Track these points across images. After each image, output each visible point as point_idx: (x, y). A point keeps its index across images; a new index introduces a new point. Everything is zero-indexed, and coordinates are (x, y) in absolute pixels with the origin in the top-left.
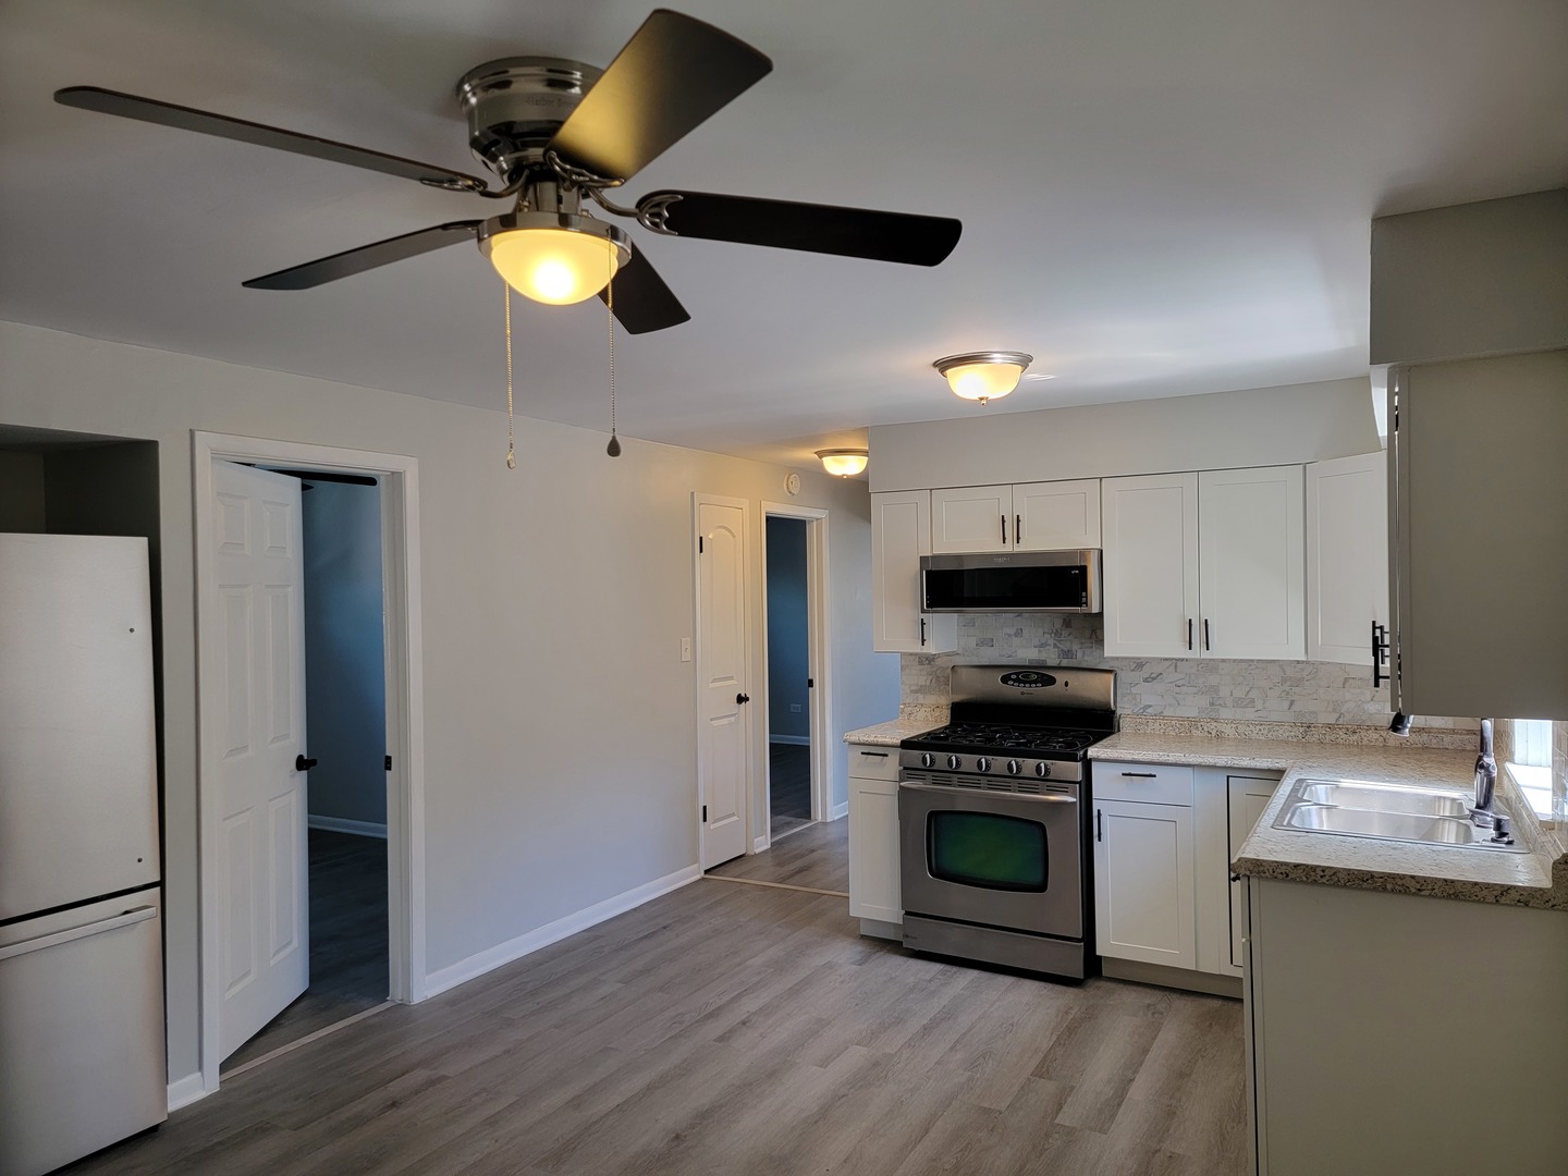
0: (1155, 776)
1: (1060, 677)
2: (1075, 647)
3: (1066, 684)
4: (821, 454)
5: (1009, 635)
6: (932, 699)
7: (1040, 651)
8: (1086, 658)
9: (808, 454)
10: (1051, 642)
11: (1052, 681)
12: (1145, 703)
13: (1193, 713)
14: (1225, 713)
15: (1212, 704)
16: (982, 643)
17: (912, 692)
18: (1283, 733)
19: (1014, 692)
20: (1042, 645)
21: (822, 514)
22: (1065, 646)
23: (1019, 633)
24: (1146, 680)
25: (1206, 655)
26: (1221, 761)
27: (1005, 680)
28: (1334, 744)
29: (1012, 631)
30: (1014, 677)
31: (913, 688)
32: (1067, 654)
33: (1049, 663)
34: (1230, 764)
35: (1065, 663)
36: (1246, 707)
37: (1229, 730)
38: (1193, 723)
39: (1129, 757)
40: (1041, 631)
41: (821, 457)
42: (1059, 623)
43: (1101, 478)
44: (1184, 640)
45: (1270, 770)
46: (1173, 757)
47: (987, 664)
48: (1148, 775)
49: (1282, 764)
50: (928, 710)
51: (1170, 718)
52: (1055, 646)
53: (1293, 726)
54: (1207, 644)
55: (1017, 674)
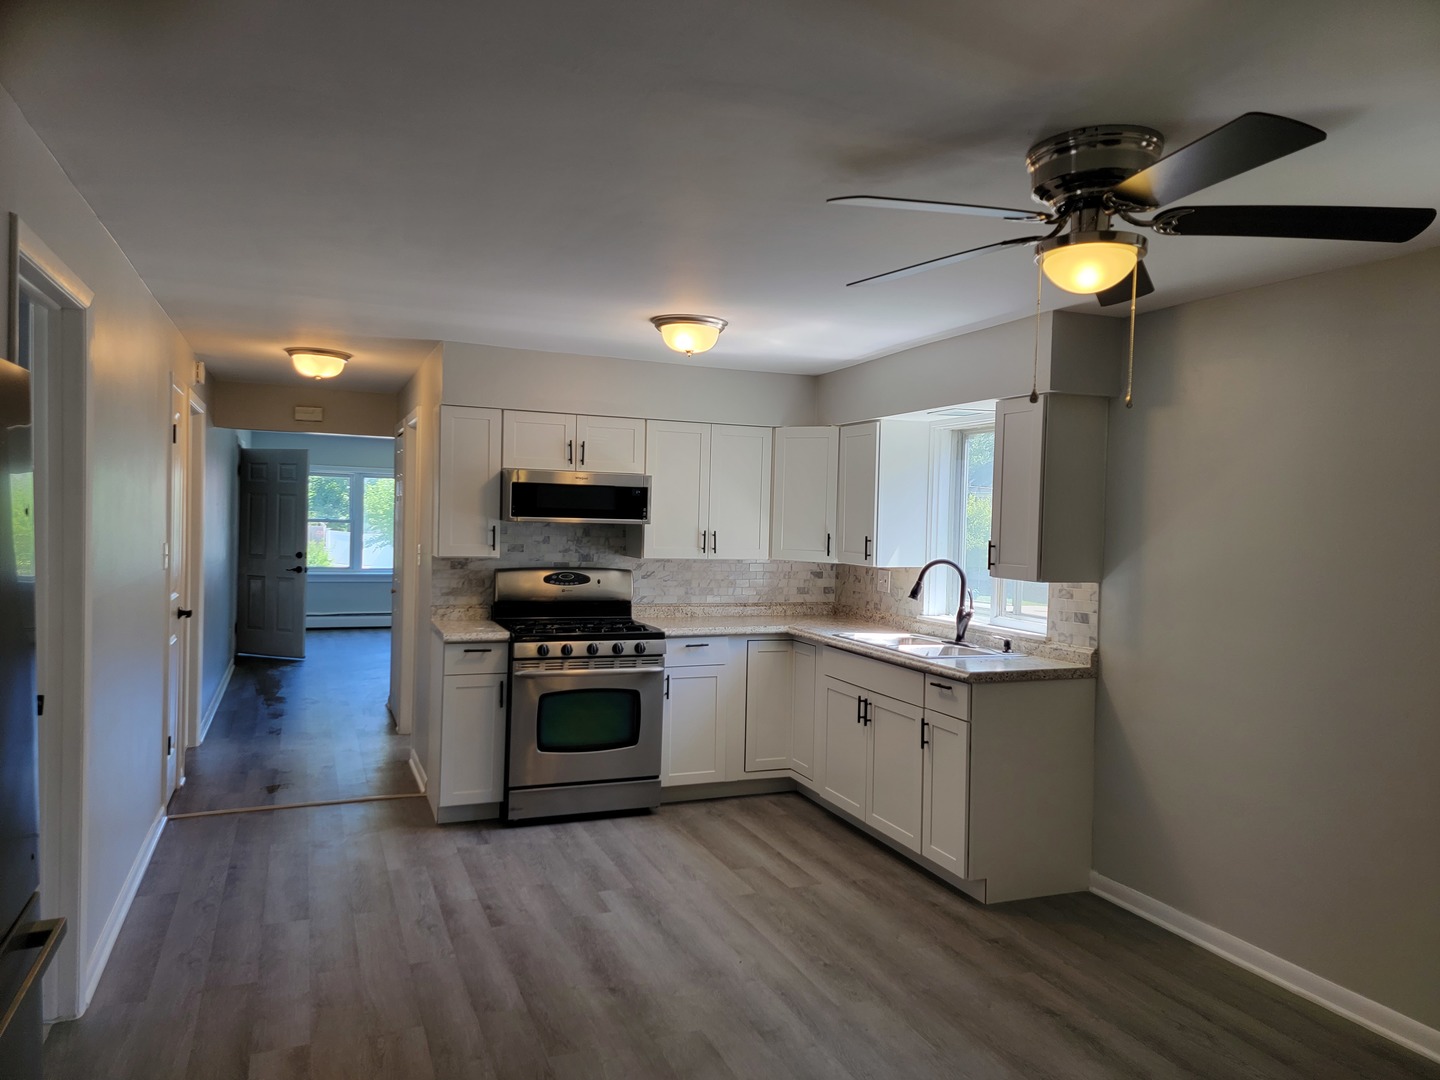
0: (706, 645)
1: (593, 576)
2: (593, 552)
3: (599, 582)
4: (291, 351)
5: (538, 542)
6: (463, 600)
7: (564, 556)
8: (601, 561)
9: (275, 350)
10: (573, 548)
11: (586, 580)
12: (642, 594)
13: (674, 600)
14: (695, 600)
15: (687, 593)
16: (512, 549)
17: (443, 595)
18: (733, 610)
19: (555, 590)
20: (566, 551)
22: (584, 551)
23: (546, 540)
24: (643, 577)
27: (547, 580)
28: (758, 616)
29: (541, 538)
30: (555, 577)
31: (444, 591)
32: (586, 558)
33: (572, 565)
35: (584, 564)
36: (708, 594)
37: (698, 611)
38: (676, 607)
39: (691, 633)
40: (565, 539)
41: (291, 355)
42: (580, 533)
43: (646, 420)
44: (698, 546)
45: (776, 634)
46: (719, 630)
47: (518, 567)
48: (702, 645)
49: (783, 629)
50: (462, 610)
51: (661, 605)
52: (576, 551)
53: (736, 605)
54: (715, 549)
55: (557, 574)
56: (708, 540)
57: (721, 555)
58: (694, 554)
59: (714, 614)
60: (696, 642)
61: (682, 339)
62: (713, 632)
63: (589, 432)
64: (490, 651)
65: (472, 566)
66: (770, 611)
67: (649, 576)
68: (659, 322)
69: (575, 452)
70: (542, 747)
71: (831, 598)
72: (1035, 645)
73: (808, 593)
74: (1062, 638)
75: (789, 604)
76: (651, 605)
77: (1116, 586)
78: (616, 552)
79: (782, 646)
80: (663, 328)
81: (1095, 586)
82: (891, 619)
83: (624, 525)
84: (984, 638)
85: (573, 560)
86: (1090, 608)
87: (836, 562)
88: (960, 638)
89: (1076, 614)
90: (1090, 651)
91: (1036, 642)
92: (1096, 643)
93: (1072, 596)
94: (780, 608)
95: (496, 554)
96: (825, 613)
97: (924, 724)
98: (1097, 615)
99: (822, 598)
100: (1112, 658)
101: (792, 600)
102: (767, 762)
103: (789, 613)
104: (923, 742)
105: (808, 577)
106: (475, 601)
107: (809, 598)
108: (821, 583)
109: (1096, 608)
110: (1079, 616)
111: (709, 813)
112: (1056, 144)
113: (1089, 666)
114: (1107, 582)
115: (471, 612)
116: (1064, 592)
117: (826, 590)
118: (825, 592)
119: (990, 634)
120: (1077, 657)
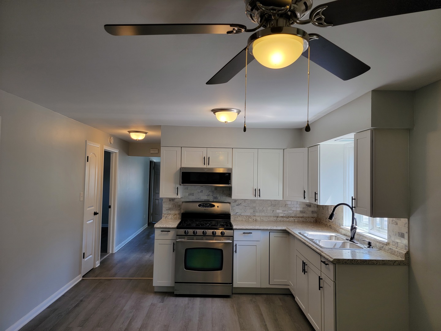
0: (252, 233)
1: (216, 205)
2: (218, 196)
3: (218, 207)
4: (130, 132)
5: (199, 192)
6: (173, 212)
7: (208, 197)
8: (221, 199)
9: (125, 132)
10: (211, 194)
11: (214, 206)
12: (236, 211)
13: (249, 214)
14: (257, 214)
15: (254, 212)
16: (190, 194)
17: (167, 210)
18: (272, 219)
19: (202, 209)
20: (208, 195)
21: (116, 151)
22: (215, 195)
23: (202, 191)
24: (237, 205)
25: (259, 198)
26: (269, 228)
27: (199, 206)
28: (283, 221)
29: (200, 191)
31: (167, 209)
32: (216, 198)
33: (210, 200)
34: (271, 228)
35: (215, 200)
36: (262, 212)
37: (258, 219)
38: (250, 217)
39: (245, 228)
40: (208, 191)
41: (130, 133)
42: (213, 189)
43: (232, 148)
44: (254, 195)
45: (281, 230)
46: (257, 227)
47: (192, 201)
48: (250, 233)
49: (284, 228)
50: (172, 215)
51: (243, 216)
52: (212, 195)
53: (274, 217)
54: (260, 195)
55: (203, 204)
56: (257, 192)
57: (263, 197)
59: (264, 220)
60: (247, 232)
61: (223, 117)
62: (254, 228)
64: (170, 231)
65: (176, 200)
66: (288, 220)
67: (239, 205)
68: (215, 111)
70: (187, 268)
71: (315, 215)
72: (382, 246)
73: (304, 213)
74: (393, 244)
75: (296, 217)
76: (240, 215)
78: (227, 196)
80: (216, 113)
81: (407, 220)
82: (333, 226)
85: (211, 198)
86: (405, 230)
87: (308, 201)
88: (352, 239)
89: (399, 232)
90: (404, 252)
91: (383, 244)
92: (407, 248)
93: (397, 224)
94: (292, 219)
96: (312, 221)
97: (320, 279)
98: (407, 234)
99: (311, 215)
100: (416, 256)
101: (298, 216)
103: (296, 221)
104: (320, 287)
105: (305, 207)
106: (177, 212)
107: (305, 215)
108: (311, 209)
109: (407, 231)
110: (400, 234)
113: (404, 259)
114: (412, 218)
115: (175, 216)
116: (394, 222)
117: (313, 212)
118: (312, 213)
120: (399, 254)
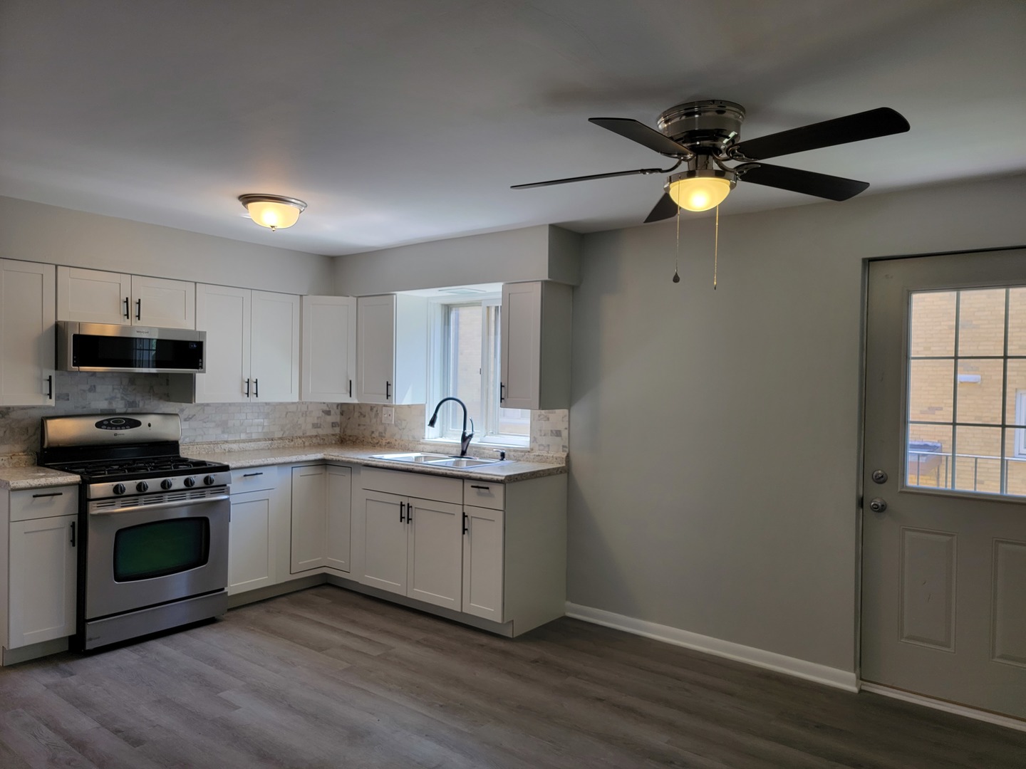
0: (262, 474)
1: (144, 420)
2: (138, 399)
3: (149, 425)
5: (84, 391)
6: (5, 448)
7: (110, 403)
8: (146, 407)
10: (119, 395)
11: (138, 424)
13: (213, 438)
19: (107, 434)
20: (112, 398)
22: (130, 398)
23: (93, 389)
24: (188, 419)
25: (255, 400)
27: (99, 425)
29: (86, 387)
30: (106, 423)
32: (132, 404)
33: (118, 411)
35: (130, 410)
39: (248, 465)
42: (125, 381)
43: (196, 283)
44: (242, 392)
45: (315, 461)
46: (270, 461)
47: (63, 414)
48: (257, 474)
49: (319, 456)
50: (4, 458)
51: (202, 443)
52: (122, 399)
53: (265, 440)
54: (257, 394)
55: (108, 420)
56: (250, 387)
57: (263, 398)
58: (238, 397)
60: (252, 472)
61: (269, 217)
62: (266, 462)
63: (142, 290)
64: (61, 494)
65: (14, 415)
66: (292, 443)
67: (191, 418)
68: (247, 199)
69: (131, 308)
70: (120, 577)
71: (337, 430)
72: (521, 454)
73: (320, 427)
74: (542, 448)
75: (307, 437)
77: (581, 411)
78: (160, 398)
79: (319, 470)
80: (250, 205)
81: (566, 411)
82: (397, 443)
83: (167, 374)
84: (480, 451)
85: (119, 406)
86: (562, 426)
87: (356, 401)
88: (463, 453)
89: (552, 431)
90: (564, 455)
91: (522, 452)
92: (567, 450)
93: (548, 419)
94: (300, 441)
95: (52, 402)
96: (334, 442)
97: (464, 516)
98: (567, 431)
99: (329, 431)
100: (579, 459)
101: (308, 434)
102: (307, 564)
103: (307, 444)
104: (464, 530)
105: (320, 415)
106: (17, 448)
107: (320, 432)
108: (330, 419)
109: (567, 426)
110: (554, 432)
111: (268, 612)
112: (686, 109)
113: (564, 465)
114: (574, 408)
115: (15, 459)
116: (542, 417)
117: (334, 425)
118: (333, 426)
119: (484, 449)
120: (555, 460)
